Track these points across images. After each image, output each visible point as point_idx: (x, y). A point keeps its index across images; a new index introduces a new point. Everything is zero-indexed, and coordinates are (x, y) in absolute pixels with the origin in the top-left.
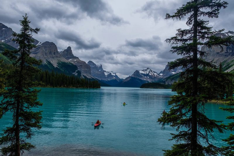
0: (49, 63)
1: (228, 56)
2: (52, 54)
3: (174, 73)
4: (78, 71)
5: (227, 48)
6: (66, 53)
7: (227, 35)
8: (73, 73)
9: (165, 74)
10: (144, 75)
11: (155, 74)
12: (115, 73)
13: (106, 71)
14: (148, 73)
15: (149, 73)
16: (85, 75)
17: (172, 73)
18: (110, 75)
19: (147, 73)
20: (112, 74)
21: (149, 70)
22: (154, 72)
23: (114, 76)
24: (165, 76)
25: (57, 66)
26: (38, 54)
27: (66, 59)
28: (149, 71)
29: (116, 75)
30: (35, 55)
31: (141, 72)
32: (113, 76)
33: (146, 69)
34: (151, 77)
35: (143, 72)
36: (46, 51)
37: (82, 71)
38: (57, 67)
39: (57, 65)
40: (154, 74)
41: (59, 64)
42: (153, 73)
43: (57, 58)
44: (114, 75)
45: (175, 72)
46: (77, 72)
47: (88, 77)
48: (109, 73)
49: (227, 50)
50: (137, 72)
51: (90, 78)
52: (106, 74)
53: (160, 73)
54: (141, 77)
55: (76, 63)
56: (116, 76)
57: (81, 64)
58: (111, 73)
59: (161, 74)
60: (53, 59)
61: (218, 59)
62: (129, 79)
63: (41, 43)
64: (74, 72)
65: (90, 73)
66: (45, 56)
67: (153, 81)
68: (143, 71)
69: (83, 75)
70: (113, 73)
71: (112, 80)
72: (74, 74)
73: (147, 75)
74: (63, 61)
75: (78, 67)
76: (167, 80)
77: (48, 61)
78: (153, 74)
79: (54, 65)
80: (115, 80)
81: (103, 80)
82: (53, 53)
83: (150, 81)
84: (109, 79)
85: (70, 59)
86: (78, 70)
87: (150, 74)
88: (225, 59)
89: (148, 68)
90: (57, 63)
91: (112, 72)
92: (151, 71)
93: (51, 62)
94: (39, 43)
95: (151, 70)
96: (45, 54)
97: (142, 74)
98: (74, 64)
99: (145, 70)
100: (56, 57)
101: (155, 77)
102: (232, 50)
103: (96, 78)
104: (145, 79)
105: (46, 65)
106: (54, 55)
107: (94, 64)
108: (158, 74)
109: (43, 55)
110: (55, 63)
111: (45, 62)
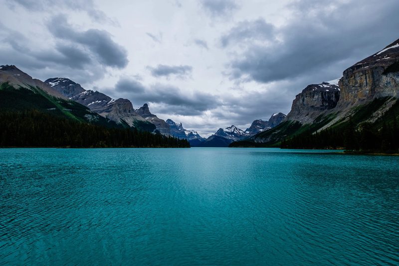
0: (124, 122)
1: (324, 110)
2: (126, 112)
3: (261, 130)
4: (157, 130)
5: (322, 101)
6: (142, 110)
7: (321, 86)
8: (151, 133)
9: (251, 132)
10: (229, 133)
11: (241, 132)
13: (186, 130)
14: (233, 131)
16: (164, 134)
18: (191, 134)
19: (231, 131)
20: (193, 133)
21: (234, 128)
22: (240, 130)
27: (142, 117)
30: (108, 113)
31: (225, 130)
32: (194, 135)
33: (231, 126)
34: (236, 135)
35: (227, 130)
36: (120, 108)
37: (161, 130)
38: (133, 127)
39: (133, 124)
41: (135, 122)
43: (133, 116)
44: (196, 134)
45: (263, 129)
46: (155, 132)
47: (166, 136)
48: (190, 132)
49: (323, 103)
50: (221, 130)
52: (187, 133)
53: (246, 131)
54: (226, 135)
55: (154, 122)
56: (198, 135)
57: (159, 123)
59: (248, 132)
60: (128, 117)
61: (314, 113)
62: (212, 139)
63: (114, 100)
64: (152, 131)
65: (169, 133)
66: (119, 115)
67: (239, 139)
68: (227, 128)
70: (195, 132)
71: (194, 140)
72: (153, 134)
73: (232, 133)
74: (139, 120)
75: (157, 127)
76: (255, 138)
77: (123, 120)
78: (238, 132)
79: (129, 124)
80: (197, 140)
81: (184, 139)
82: (128, 111)
83: (235, 139)
84: (190, 139)
85: (147, 118)
87: (235, 132)
88: (321, 113)
89: (233, 126)
90: (133, 122)
91: (193, 131)
92: (236, 129)
93: (126, 121)
94: (112, 100)
96: (119, 112)
97: (226, 132)
98: (152, 123)
99: (230, 128)
101: (241, 135)
102: (329, 103)
103: (177, 137)
104: (229, 137)
105: (120, 125)
106: (129, 113)
107: (173, 122)
108: (245, 132)
109: (117, 113)
110: (130, 122)
111: (119, 121)
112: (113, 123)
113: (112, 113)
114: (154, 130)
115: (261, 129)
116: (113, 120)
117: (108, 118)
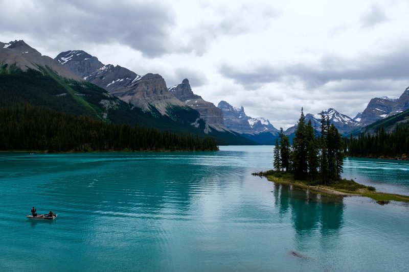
0: (154, 109)
2: (157, 94)
3: (384, 116)
4: (201, 120)
6: (180, 90)
8: (192, 124)
9: (365, 120)
10: (323, 121)
11: (346, 119)
12: (268, 121)
13: (251, 118)
14: (330, 117)
15: (332, 119)
16: (213, 125)
17: (381, 116)
18: (258, 125)
20: (263, 123)
21: (332, 113)
22: (344, 116)
23: (266, 126)
24: (366, 122)
25: (166, 113)
26: (136, 95)
27: (180, 100)
28: (334, 114)
29: (269, 124)
30: (131, 97)
31: (316, 116)
32: (264, 126)
33: (327, 111)
35: (321, 117)
36: (147, 89)
37: (208, 119)
38: (165, 115)
39: (166, 111)
40: (343, 120)
41: (168, 109)
42: (341, 118)
43: (166, 99)
44: (267, 123)
45: (387, 113)
46: (199, 122)
47: (217, 129)
48: (256, 121)
50: (309, 117)
51: (222, 130)
52: (251, 123)
53: (356, 117)
55: (197, 107)
56: (270, 126)
57: (205, 108)
58: (259, 122)
59: (359, 120)
60: (159, 102)
62: (293, 131)
63: (140, 76)
64: (194, 122)
65: (222, 123)
66: (147, 98)
68: (320, 114)
69: (209, 127)
70: (265, 121)
71: (263, 133)
72: (194, 125)
74: (175, 104)
75: (201, 114)
77: (151, 106)
78: (340, 120)
79: (160, 112)
80: (268, 134)
81: (246, 133)
82: (159, 92)
84: (257, 132)
85: (188, 101)
86: (201, 117)
87: (335, 120)
89: (331, 109)
90: (166, 109)
91: (262, 118)
92: (338, 114)
93: (157, 107)
94: (138, 77)
95: (336, 112)
96: (147, 94)
97: (319, 120)
98: (194, 108)
99: (326, 113)
100: (164, 98)
101: (345, 125)
103: (233, 130)
105: (148, 113)
106: (160, 95)
107: (229, 106)
108: (353, 120)
109: (143, 95)
110: (162, 108)
111: (147, 108)
112: (138, 110)
113: (137, 96)
114: (197, 120)
115: (383, 113)
116: (139, 105)
117: (132, 103)
